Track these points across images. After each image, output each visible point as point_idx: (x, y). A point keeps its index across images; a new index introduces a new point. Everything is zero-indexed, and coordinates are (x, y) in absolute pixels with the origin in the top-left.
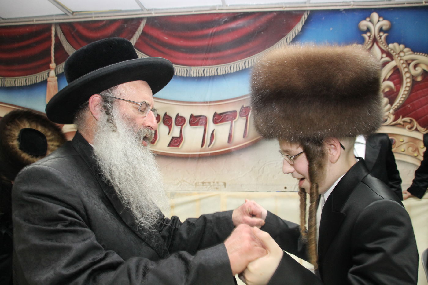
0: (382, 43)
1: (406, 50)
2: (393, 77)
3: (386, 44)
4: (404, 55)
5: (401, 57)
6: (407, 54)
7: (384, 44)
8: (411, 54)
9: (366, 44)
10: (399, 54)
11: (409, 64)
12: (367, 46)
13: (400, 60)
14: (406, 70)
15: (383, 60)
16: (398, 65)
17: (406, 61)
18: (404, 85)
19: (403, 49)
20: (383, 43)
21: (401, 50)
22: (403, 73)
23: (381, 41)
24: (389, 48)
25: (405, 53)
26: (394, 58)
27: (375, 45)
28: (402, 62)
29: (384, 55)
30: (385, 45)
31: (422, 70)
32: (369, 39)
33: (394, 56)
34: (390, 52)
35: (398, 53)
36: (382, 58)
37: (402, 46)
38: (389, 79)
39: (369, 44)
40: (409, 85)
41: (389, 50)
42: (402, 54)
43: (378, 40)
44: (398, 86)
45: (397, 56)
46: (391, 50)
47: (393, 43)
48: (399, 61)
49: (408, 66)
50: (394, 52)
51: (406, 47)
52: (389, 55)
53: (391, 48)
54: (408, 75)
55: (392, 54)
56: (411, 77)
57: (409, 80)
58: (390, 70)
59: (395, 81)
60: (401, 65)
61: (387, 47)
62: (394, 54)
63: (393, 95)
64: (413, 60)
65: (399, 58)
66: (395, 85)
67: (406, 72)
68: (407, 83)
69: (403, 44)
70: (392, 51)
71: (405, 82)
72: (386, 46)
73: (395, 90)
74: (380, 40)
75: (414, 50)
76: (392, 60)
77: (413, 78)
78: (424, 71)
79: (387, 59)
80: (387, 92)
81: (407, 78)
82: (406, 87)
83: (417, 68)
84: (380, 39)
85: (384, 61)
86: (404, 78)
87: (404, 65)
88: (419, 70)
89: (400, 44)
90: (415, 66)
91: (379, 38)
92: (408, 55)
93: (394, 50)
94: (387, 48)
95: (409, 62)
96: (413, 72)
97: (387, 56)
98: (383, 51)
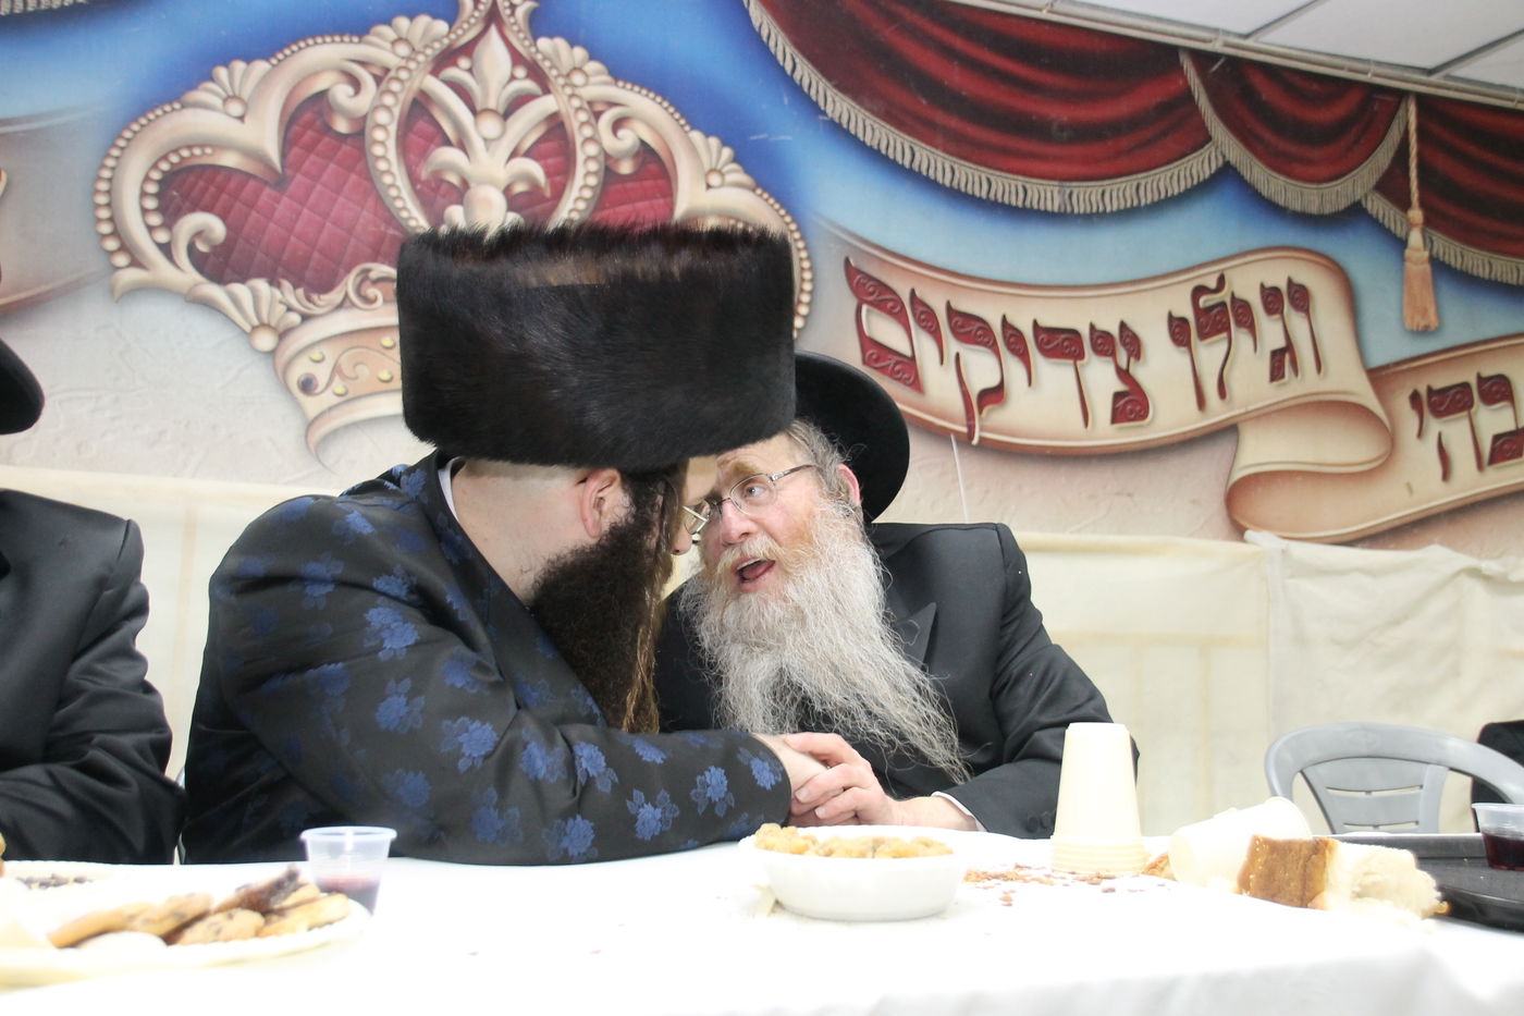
0: (515, 28)
1: (593, 66)
2: (544, 147)
3: (529, 36)
4: (586, 84)
5: (574, 86)
6: (592, 80)
7: (522, 35)
8: (606, 83)
9: (463, 22)
10: (568, 75)
11: (597, 115)
12: (465, 31)
13: (572, 96)
14: (588, 132)
15: (516, 86)
16: (563, 111)
17: (590, 103)
18: (579, 180)
19: (584, 63)
20: (519, 31)
21: (577, 66)
22: (579, 140)
23: (515, 23)
24: (538, 51)
25: (587, 75)
26: (551, 88)
27: (493, 30)
28: (576, 103)
29: (521, 72)
30: (525, 38)
31: (638, 142)
32: (476, 8)
33: (552, 79)
34: (540, 63)
35: (565, 72)
36: (513, 78)
37: (579, 53)
38: (528, 154)
39: (475, 25)
40: (593, 181)
41: (539, 57)
42: (578, 79)
43: (505, 18)
44: (558, 179)
45: (561, 81)
46: (545, 58)
47: (551, 36)
48: (566, 98)
49: (593, 120)
50: (553, 67)
51: (592, 57)
52: (535, 72)
53: (542, 53)
54: (592, 149)
55: (547, 71)
56: (602, 158)
57: (593, 166)
58: (537, 126)
59: (550, 161)
60: (572, 112)
61: (531, 45)
62: (554, 72)
63: (538, 209)
64: (612, 104)
65: (568, 91)
66: (548, 174)
67: (588, 140)
68: (588, 174)
69: (585, 46)
70: (547, 64)
71: (580, 170)
72: (527, 43)
73: (548, 193)
74: (512, 20)
75: (618, 73)
76: (546, 91)
77: (608, 162)
78: (643, 143)
79: (530, 85)
80: (521, 194)
81: (589, 158)
82: (585, 186)
83: (621, 133)
84: (513, 14)
85: (517, 91)
86: (580, 157)
87: (583, 116)
88: (627, 139)
89: (572, 44)
90: (617, 125)
91: (508, 12)
92: (596, 83)
93: (553, 59)
94: (533, 50)
95: (599, 108)
96: (609, 141)
97: (528, 76)
98: (517, 58)
